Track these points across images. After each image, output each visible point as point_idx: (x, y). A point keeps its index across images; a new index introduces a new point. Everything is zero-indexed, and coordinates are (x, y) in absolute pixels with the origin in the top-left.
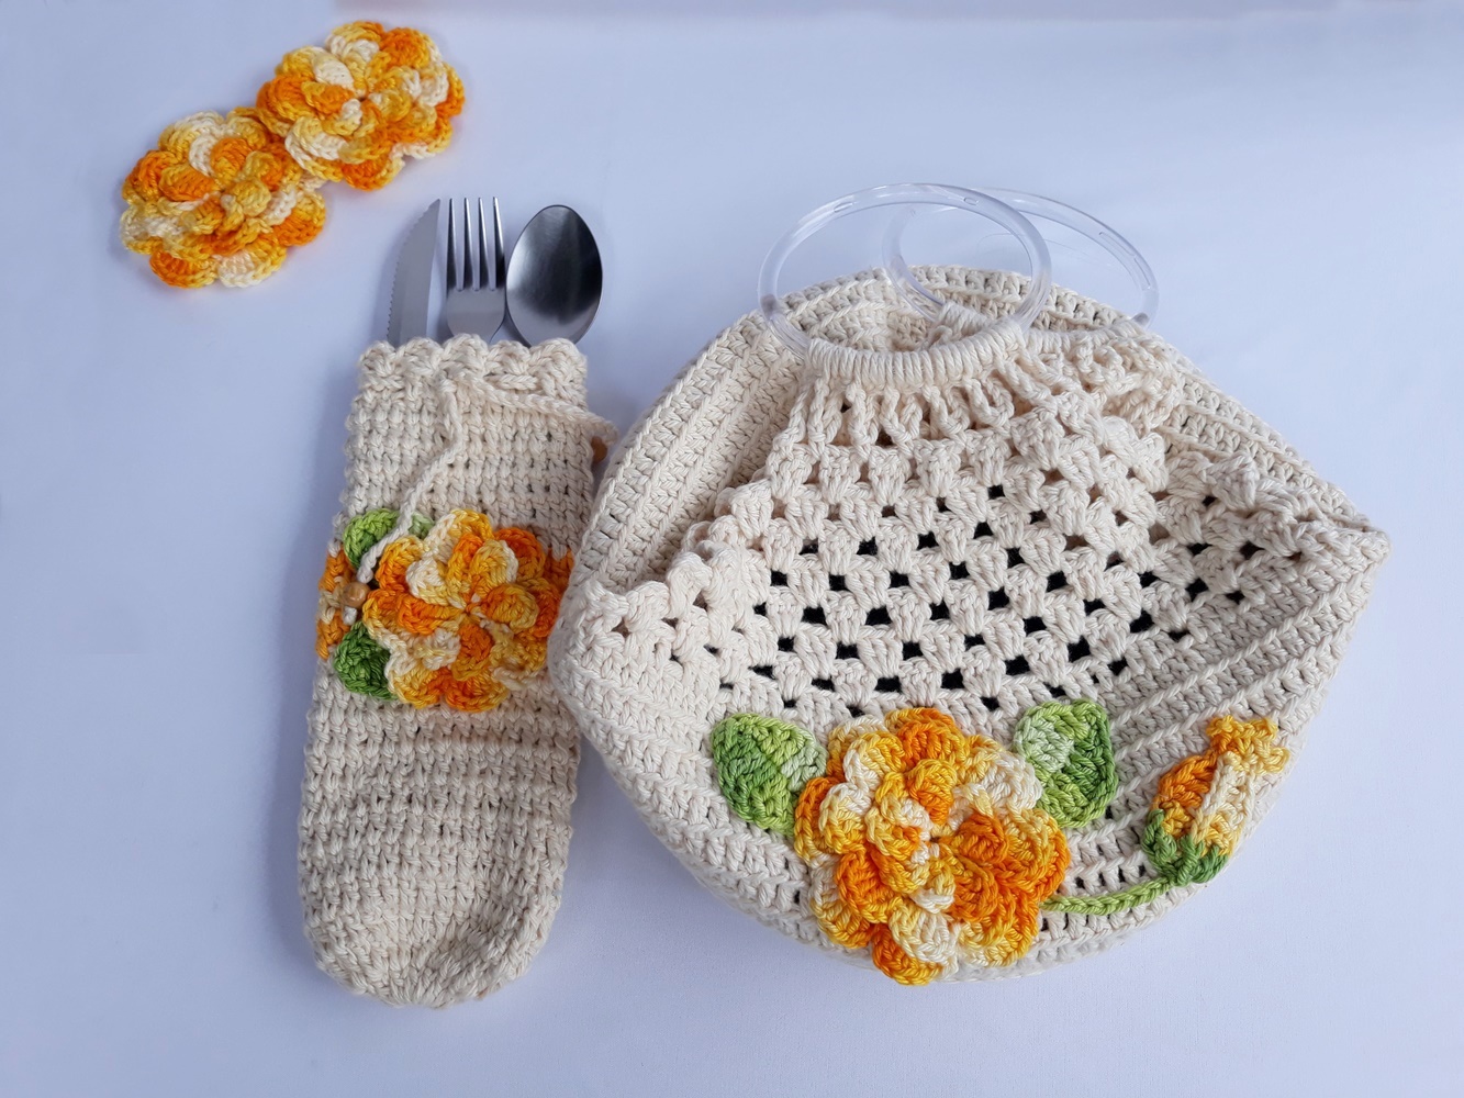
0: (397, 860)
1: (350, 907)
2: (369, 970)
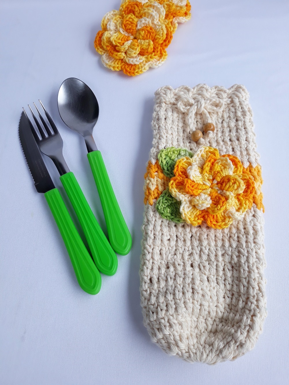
0: (191, 291)
1: (172, 311)
2: (180, 344)
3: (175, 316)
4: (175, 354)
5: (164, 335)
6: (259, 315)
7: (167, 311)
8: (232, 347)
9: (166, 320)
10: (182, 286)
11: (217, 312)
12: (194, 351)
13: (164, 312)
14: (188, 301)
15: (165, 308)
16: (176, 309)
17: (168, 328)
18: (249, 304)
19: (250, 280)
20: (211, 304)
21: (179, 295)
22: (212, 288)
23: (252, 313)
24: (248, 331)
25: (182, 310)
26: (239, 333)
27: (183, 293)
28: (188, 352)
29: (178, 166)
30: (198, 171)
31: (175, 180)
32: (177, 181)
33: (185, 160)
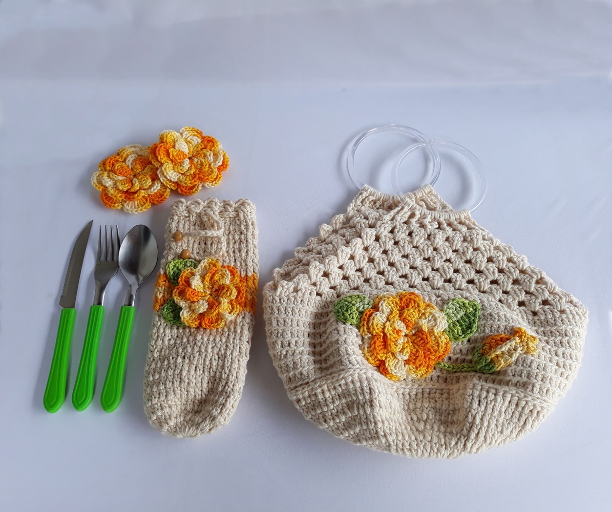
0: (179, 380)
1: (162, 398)
2: (169, 421)
3: (165, 401)
4: (166, 431)
5: (157, 416)
6: (232, 397)
7: (159, 398)
8: (208, 421)
9: (159, 405)
10: (172, 377)
11: (201, 395)
12: (180, 426)
13: (157, 399)
14: (176, 389)
15: (158, 396)
16: (166, 396)
17: (160, 410)
18: (227, 387)
19: (231, 369)
20: (197, 390)
21: (169, 385)
22: (198, 376)
23: (227, 395)
24: (222, 409)
25: (171, 397)
26: (214, 410)
27: (173, 383)
28: (176, 428)
29: (182, 276)
30: (200, 280)
31: (178, 289)
32: (180, 289)
33: (190, 270)
